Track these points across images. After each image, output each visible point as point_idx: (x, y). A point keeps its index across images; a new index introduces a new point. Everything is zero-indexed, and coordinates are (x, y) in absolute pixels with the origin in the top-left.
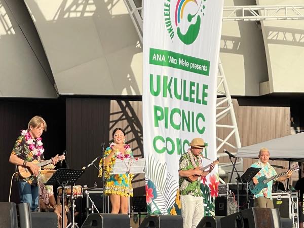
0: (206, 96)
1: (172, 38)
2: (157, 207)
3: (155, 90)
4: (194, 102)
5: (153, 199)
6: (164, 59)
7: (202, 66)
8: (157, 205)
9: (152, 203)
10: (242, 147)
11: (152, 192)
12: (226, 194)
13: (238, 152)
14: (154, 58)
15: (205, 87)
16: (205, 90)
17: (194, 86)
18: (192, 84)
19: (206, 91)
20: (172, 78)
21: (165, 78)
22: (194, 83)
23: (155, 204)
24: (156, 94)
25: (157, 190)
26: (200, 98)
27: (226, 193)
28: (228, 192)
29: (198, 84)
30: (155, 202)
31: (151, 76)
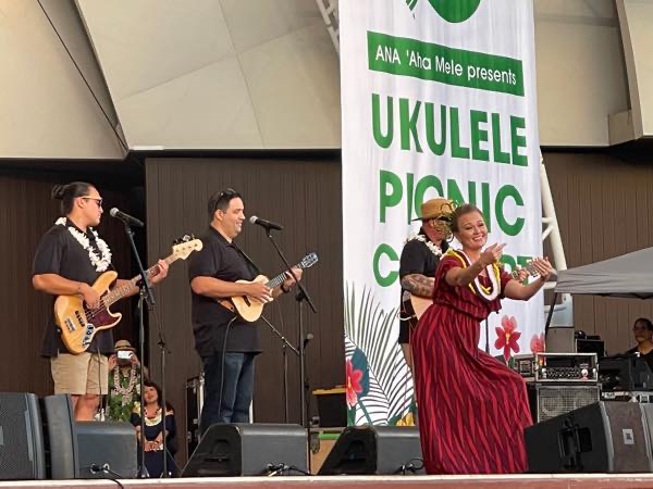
0: (524, 145)
1: (411, 8)
2: (367, 415)
3: (384, 133)
4: (487, 159)
5: (359, 396)
6: (398, 58)
7: (503, 73)
8: (369, 410)
9: (358, 406)
10: (568, 268)
11: (360, 379)
12: (532, 379)
13: (560, 280)
14: (378, 55)
15: (517, 123)
16: (518, 129)
17: (485, 121)
18: (478, 117)
19: (520, 132)
20: (418, 104)
21: (404, 103)
22: (485, 114)
23: (363, 408)
24: (385, 142)
25: (371, 375)
26: (506, 148)
27: (534, 376)
28: (537, 373)
29: (496, 117)
30: (365, 403)
31: (375, 98)
